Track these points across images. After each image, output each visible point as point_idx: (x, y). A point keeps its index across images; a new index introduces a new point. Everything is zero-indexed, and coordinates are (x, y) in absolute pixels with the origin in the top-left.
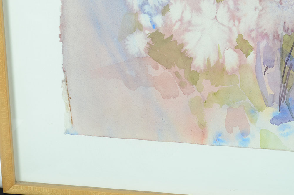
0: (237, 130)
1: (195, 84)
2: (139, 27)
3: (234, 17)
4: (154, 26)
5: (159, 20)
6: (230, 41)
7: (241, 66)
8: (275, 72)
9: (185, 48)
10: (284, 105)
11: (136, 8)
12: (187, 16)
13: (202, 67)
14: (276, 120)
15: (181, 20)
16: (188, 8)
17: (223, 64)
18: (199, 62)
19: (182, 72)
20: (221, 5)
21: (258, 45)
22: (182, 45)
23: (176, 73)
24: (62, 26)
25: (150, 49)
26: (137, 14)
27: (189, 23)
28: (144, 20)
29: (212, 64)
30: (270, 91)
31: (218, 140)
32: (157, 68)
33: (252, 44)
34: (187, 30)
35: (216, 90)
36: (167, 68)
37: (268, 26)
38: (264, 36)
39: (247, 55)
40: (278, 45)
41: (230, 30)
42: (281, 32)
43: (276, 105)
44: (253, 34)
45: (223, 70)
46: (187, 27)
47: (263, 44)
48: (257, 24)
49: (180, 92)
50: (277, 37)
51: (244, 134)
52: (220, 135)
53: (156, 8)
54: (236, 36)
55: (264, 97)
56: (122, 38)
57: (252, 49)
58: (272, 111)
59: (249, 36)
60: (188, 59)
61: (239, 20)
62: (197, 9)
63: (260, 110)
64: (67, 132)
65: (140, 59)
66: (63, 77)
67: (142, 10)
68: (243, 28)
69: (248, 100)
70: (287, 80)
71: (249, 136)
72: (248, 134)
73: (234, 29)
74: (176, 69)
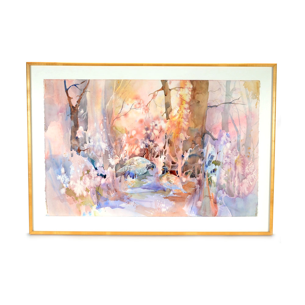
0: (88, 212)
1: (77, 200)
2: (63, 187)
3: (85, 183)
4: (67, 187)
5: (68, 185)
6: (84, 189)
7: (87, 195)
8: (95, 196)
9: (74, 191)
10: (98, 204)
11: (62, 183)
12: (74, 184)
13: (78, 196)
14: (97, 208)
15: (73, 185)
16: (74, 182)
17: (83, 195)
18: (78, 195)
19: (74, 197)
20: (81, 181)
21: (91, 190)
22: (73, 191)
23: (73, 198)
24: (46, 188)
25: (66, 192)
26: (63, 184)
27: (75, 185)
28: (64, 185)
29: (81, 195)
30: (95, 201)
31: (84, 215)
32: (68, 197)
33: (89, 190)
34: (74, 187)
35: (82, 202)
36: (70, 197)
37: (92, 185)
38: (92, 187)
39: (88, 192)
40: (95, 189)
41: (84, 186)
42: (95, 186)
43: (97, 204)
44: (89, 187)
45: (83, 196)
46: (74, 186)
47: (92, 189)
48: (90, 185)
49: (74, 203)
50: (94, 188)
51: (90, 212)
52: (84, 213)
53: (67, 182)
54: (85, 188)
55: (93, 202)
56: (60, 190)
57: (89, 191)
58: (96, 206)
59: (88, 188)
60: (75, 194)
61: (86, 184)
62: (76, 182)
63: (93, 206)
64: (46, 215)
65: (64, 195)
66: (46, 201)
67: (64, 183)
68: (87, 186)
69: (90, 203)
70: (98, 198)
71: (91, 213)
72: (91, 212)
73: (85, 186)
74: (73, 197)
